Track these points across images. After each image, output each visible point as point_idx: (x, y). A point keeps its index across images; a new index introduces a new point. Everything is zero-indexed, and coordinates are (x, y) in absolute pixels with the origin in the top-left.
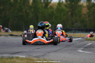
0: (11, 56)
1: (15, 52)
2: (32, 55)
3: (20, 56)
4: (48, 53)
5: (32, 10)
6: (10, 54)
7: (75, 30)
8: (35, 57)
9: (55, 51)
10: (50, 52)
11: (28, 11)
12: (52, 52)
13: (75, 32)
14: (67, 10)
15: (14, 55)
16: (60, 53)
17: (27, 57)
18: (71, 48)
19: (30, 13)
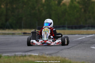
0: (24, 54)
1: (28, 50)
2: (45, 53)
3: (33, 54)
4: (61, 50)
5: (45, 7)
6: (23, 52)
7: (89, 26)
8: (48, 55)
9: (68, 49)
10: (63, 49)
11: (41, 9)
12: (65, 49)
13: (88, 29)
14: (81, 7)
15: (27, 53)
16: (73, 50)
17: (40, 55)
18: (84, 45)
19: (43, 11)
